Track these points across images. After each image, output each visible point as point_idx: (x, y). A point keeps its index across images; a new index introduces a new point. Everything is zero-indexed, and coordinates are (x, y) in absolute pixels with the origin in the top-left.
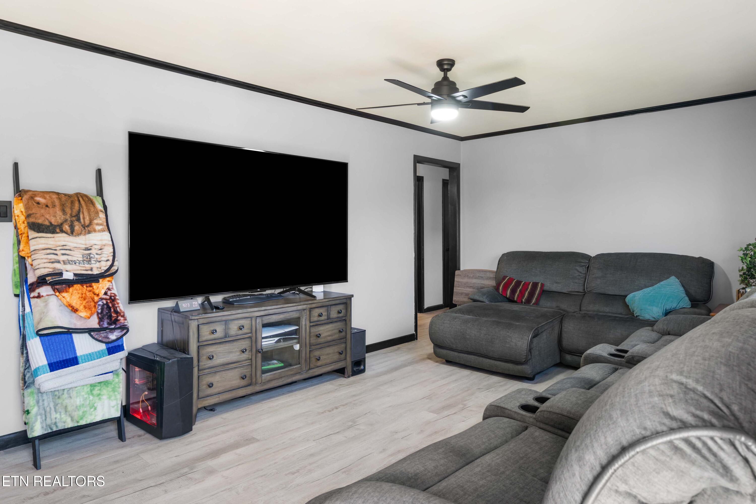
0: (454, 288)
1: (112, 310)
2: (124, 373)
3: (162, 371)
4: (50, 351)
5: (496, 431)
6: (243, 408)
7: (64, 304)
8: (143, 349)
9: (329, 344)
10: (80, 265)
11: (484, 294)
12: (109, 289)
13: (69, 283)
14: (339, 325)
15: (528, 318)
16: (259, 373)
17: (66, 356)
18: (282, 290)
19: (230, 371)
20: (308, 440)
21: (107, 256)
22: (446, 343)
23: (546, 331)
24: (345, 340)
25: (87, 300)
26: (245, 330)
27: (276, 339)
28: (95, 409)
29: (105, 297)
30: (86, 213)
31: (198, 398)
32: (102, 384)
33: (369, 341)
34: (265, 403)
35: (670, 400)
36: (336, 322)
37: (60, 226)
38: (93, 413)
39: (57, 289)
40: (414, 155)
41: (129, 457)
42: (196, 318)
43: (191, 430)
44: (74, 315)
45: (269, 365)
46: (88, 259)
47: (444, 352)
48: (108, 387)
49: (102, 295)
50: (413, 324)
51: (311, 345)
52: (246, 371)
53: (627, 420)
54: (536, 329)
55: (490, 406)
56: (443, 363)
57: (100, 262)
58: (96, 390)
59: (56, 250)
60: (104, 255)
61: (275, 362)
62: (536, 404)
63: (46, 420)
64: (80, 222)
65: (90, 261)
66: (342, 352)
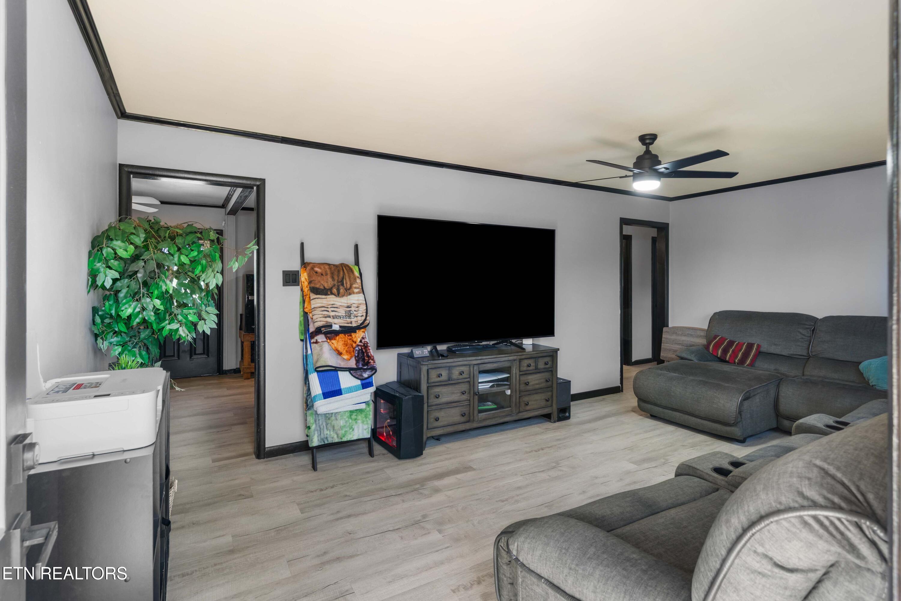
0: (662, 344)
1: (365, 355)
2: (373, 403)
3: (401, 405)
4: (323, 383)
5: (685, 489)
6: (463, 441)
7: (333, 349)
8: (387, 386)
9: (536, 391)
10: (344, 319)
11: (692, 352)
12: (363, 338)
13: (336, 333)
14: (546, 375)
15: (739, 380)
16: (476, 412)
17: (334, 388)
18: (496, 342)
19: (453, 409)
20: (516, 475)
21: (361, 312)
22: (650, 398)
23: (759, 394)
24: (551, 388)
25: (348, 346)
26: (464, 376)
27: (491, 384)
28: (353, 430)
29: (360, 344)
30: (348, 279)
31: (428, 429)
32: (358, 411)
33: (573, 391)
34: (481, 438)
35: (807, 482)
36: (543, 372)
37: (331, 289)
38: (352, 433)
39: (328, 337)
40: (620, 218)
41: (377, 470)
42: (426, 363)
43: (422, 454)
44: (339, 357)
45: (484, 405)
46: (349, 315)
47: (649, 406)
48: (361, 414)
49: (358, 343)
50: (619, 377)
51: (520, 391)
52: (465, 410)
53: (767, 494)
54: (747, 392)
55: (682, 464)
56: (647, 417)
57: (357, 317)
58: (354, 415)
59: (328, 308)
60: (360, 312)
61: (490, 403)
62: (731, 468)
63: (320, 434)
64: (344, 286)
65: (350, 316)
66: (549, 399)
